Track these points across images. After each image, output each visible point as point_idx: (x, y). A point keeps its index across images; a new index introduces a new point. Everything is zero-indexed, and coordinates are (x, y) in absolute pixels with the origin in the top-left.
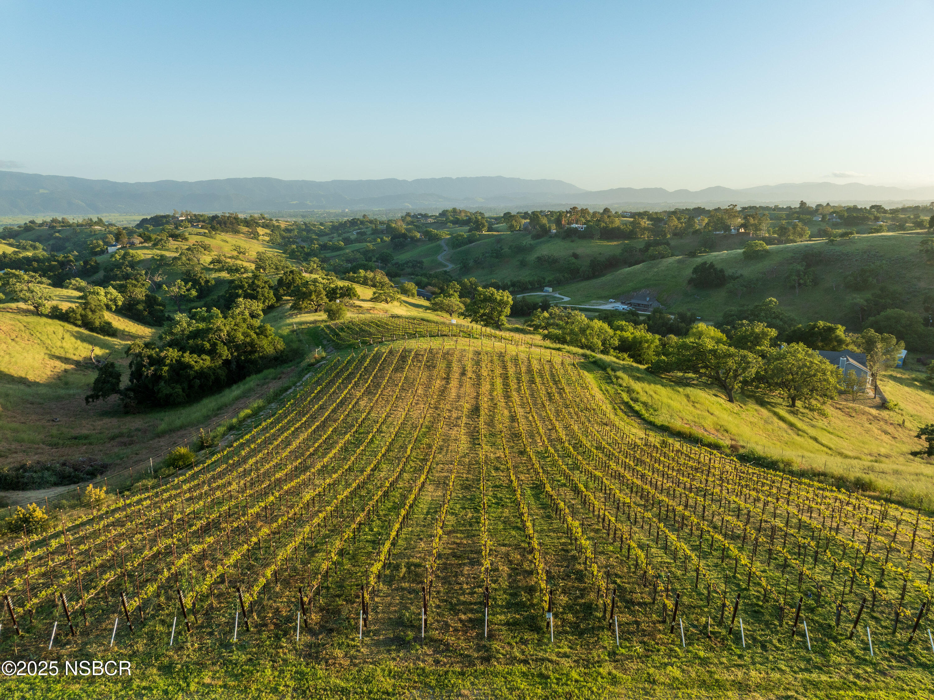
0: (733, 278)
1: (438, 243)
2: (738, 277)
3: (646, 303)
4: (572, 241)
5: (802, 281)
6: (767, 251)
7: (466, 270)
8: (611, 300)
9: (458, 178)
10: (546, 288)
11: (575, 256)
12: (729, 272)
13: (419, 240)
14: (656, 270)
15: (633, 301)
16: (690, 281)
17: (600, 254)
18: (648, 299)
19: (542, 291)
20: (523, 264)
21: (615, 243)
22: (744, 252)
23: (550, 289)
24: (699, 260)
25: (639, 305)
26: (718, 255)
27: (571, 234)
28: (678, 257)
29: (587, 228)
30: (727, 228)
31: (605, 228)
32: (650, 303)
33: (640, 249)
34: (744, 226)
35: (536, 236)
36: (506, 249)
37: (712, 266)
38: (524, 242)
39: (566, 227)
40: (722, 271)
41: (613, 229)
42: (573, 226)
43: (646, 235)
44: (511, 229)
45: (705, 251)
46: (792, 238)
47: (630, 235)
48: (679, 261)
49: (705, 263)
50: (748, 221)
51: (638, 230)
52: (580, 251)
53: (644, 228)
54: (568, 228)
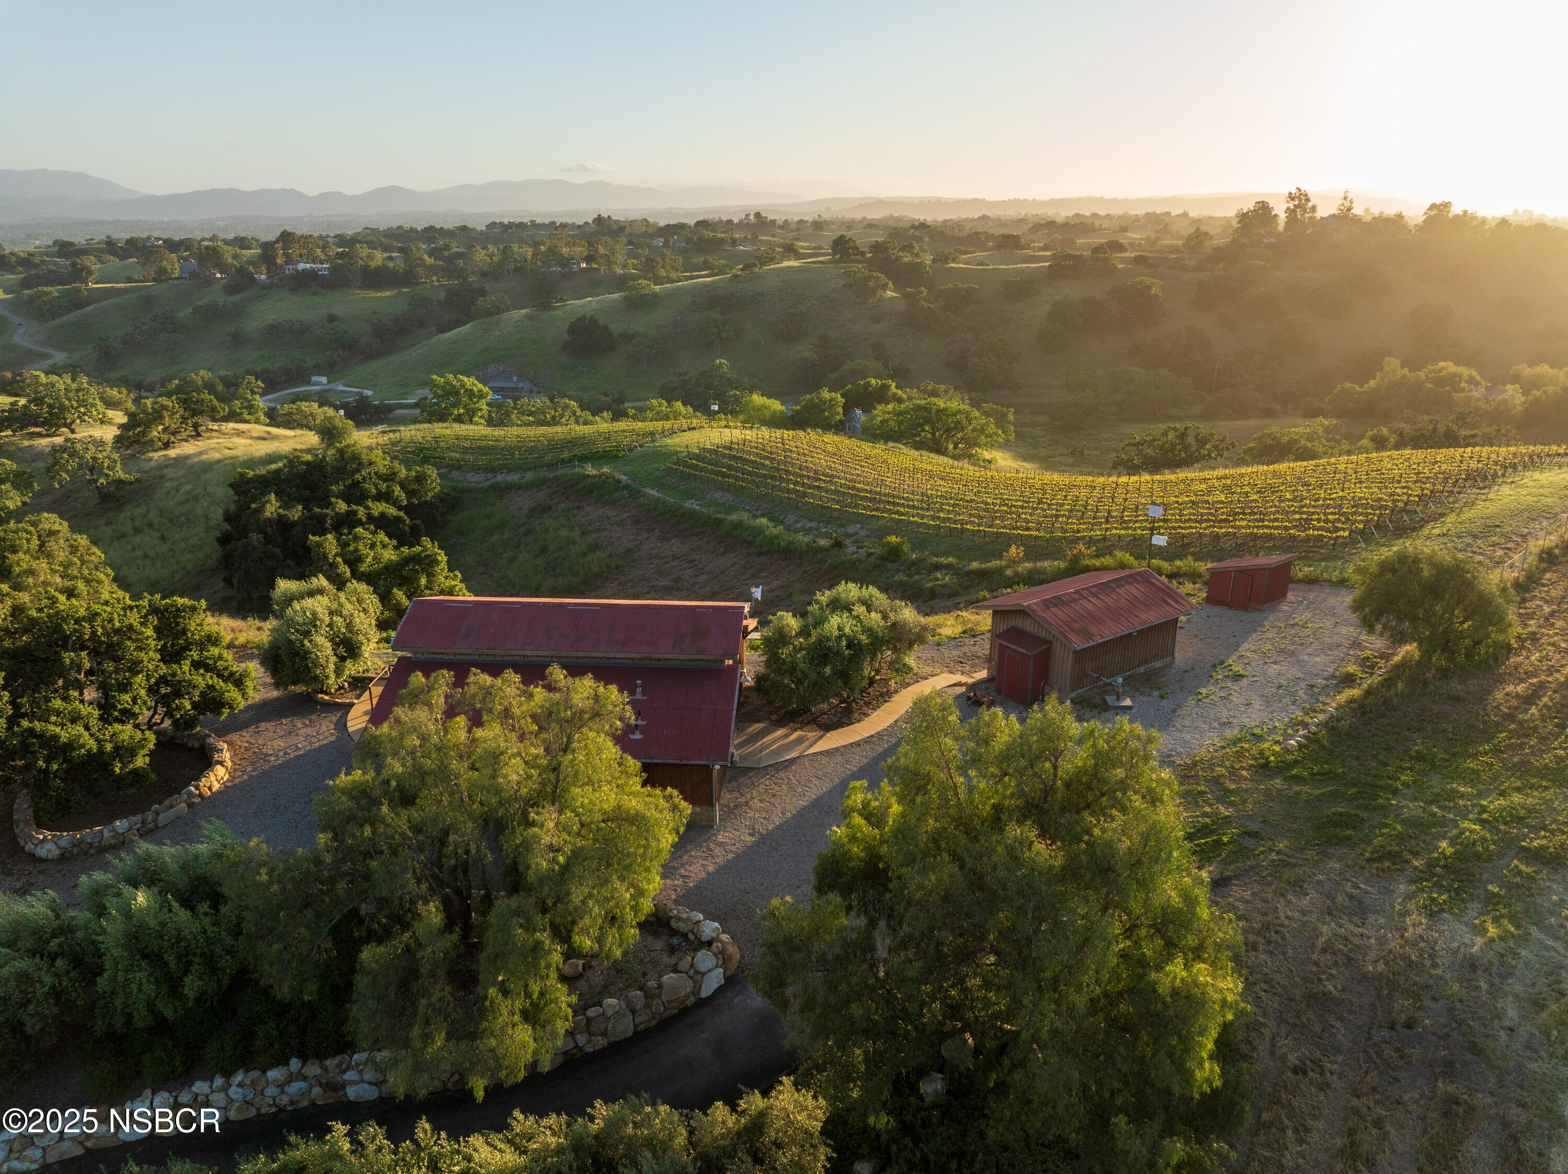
0: (628, 338)
2: (633, 336)
3: (512, 385)
4: (315, 294)
5: (724, 335)
6: (656, 295)
10: (315, 378)
11: (332, 318)
12: (617, 328)
14: (498, 333)
16: (566, 347)
17: (375, 313)
18: (515, 379)
19: (309, 383)
20: (237, 340)
21: (388, 293)
22: (625, 298)
23: (324, 380)
24: (559, 313)
25: (502, 389)
26: (583, 306)
27: (304, 281)
28: (523, 311)
29: (334, 269)
30: (564, 262)
31: (365, 268)
32: (520, 385)
33: (439, 302)
34: (589, 259)
35: (231, 289)
36: (185, 314)
37: (593, 321)
38: (221, 301)
39: (289, 270)
40: (606, 328)
41: (378, 269)
42: (301, 266)
43: (435, 278)
44: (161, 276)
45: (562, 300)
46: (663, 273)
47: (405, 278)
48: (530, 317)
49: (583, 318)
50: (596, 250)
51: (420, 270)
52: (337, 310)
53: (432, 267)
54: (298, 271)
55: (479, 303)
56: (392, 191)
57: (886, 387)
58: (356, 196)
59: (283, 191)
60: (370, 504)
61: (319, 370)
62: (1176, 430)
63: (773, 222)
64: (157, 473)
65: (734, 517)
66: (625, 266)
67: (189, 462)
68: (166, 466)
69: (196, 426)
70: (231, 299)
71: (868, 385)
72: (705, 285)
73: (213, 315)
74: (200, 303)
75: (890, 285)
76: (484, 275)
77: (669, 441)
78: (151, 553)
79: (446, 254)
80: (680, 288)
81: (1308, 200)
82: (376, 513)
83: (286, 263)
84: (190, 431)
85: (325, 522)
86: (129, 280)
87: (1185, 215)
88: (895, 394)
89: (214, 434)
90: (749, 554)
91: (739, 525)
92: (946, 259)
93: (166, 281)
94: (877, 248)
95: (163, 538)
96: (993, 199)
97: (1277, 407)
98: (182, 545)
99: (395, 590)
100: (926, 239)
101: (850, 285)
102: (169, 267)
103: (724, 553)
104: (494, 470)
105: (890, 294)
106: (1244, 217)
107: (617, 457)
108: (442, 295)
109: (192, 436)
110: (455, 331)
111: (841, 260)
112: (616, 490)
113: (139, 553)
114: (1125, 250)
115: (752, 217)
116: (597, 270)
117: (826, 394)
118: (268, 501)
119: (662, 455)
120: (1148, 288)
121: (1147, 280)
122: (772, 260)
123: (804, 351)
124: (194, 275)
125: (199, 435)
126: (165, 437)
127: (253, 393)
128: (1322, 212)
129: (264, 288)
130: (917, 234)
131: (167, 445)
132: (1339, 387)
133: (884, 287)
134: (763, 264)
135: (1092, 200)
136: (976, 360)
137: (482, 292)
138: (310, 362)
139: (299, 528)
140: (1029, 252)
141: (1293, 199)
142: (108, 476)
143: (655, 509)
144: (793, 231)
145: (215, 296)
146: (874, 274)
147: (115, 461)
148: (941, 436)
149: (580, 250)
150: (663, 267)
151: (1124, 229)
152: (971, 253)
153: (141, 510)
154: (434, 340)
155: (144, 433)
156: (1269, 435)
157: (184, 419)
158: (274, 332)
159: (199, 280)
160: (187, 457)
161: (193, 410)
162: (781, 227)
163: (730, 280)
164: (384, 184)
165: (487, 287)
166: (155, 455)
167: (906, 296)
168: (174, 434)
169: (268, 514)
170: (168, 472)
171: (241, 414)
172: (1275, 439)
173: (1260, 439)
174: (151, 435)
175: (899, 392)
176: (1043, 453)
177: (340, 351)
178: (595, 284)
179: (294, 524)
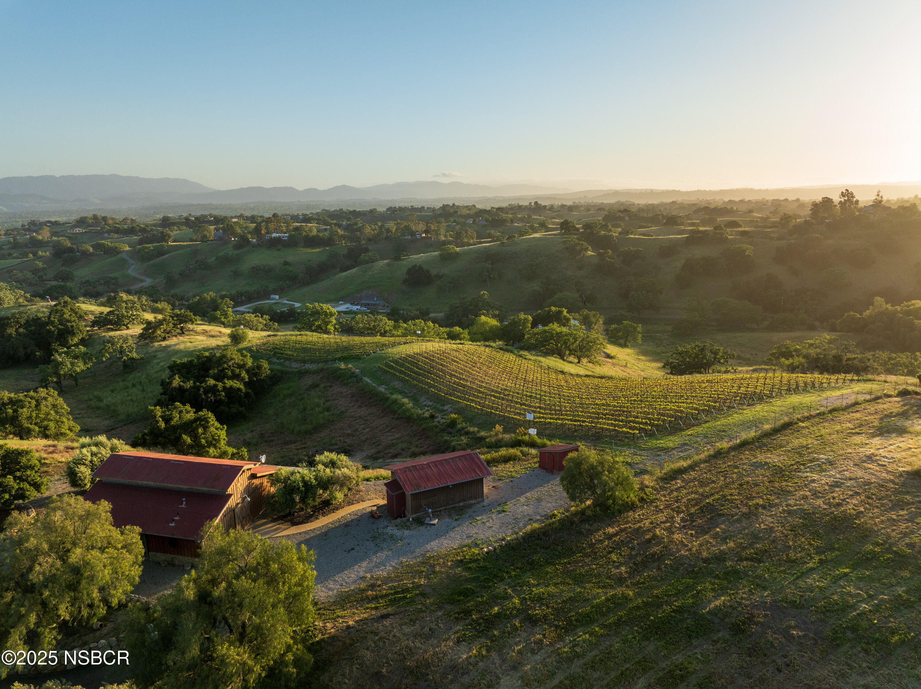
0: (439, 277)
1: (119, 256)
2: (442, 276)
3: (374, 303)
4: (279, 250)
5: (492, 276)
6: (457, 253)
7: (171, 282)
8: (341, 302)
9: (62, 177)
10: (272, 296)
11: (286, 263)
12: (434, 272)
13: (91, 254)
14: (371, 273)
15: (363, 302)
16: (405, 281)
17: (309, 261)
18: (375, 299)
19: (269, 299)
20: (236, 274)
21: (318, 250)
22: (440, 255)
23: (277, 297)
24: (405, 262)
25: (368, 304)
26: (419, 258)
27: (275, 243)
28: (385, 261)
29: (290, 237)
30: (413, 234)
31: (307, 237)
32: (378, 302)
33: (344, 255)
34: (426, 232)
35: (238, 246)
36: (212, 260)
37: (421, 268)
38: (230, 253)
39: (268, 237)
40: (428, 271)
41: (313, 237)
42: (274, 235)
43: (343, 242)
44: (204, 239)
45: (407, 255)
46: (466, 240)
47: (328, 242)
48: (388, 265)
49: (415, 266)
50: (430, 227)
51: (336, 237)
52: (290, 259)
53: (342, 236)
54: (271, 238)
55: (362, 257)
56: (344, 188)
57: (561, 312)
58: (324, 191)
59: (286, 188)
60: (226, 381)
61: (275, 292)
62: (699, 347)
63: (545, 207)
64: (154, 354)
65: (395, 396)
66: (445, 236)
67: (169, 349)
68: (159, 351)
69: (182, 329)
70: (236, 252)
71: (550, 311)
72: (485, 248)
73: (226, 260)
74: (220, 255)
75: (590, 248)
76: (370, 240)
77: (390, 350)
78: (134, 399)
79: (355, 227)
80: (471, 249)
81: (853, 197)
82: (228, 386)
83: (267, 233)
84: (178, 331)
85: (199, 390)
86: (192, 240)
87: (798, 200)
88: (565, 316)
89: (191, 333)
90: (393, 418)
91: (395, 401)
92: (627, 233)
93: (206, 242)
94: (587, 226)
95: (143, 390)
96: (685, 190)
97: (817, 323)
98: (150, 395)
99: (183, 436)
100: (627, 218)
101: (567, 248)
102: (208, 235)
103: (383, 417)
104: (304, 362)
105: (590, 253)
106: (816, 206)
107: (360, 359)
108: (345, 252)
109: (179, 334)
110: (349, 272)
111: (565, 233)
112: (351, 377)
113: (130, 398)
114: (740, 226)
115: (533, 204)
116: (431, 238)
117: (522, 316)
118: (174, 379)
119: (381, 358)
120: (744, 251)
121: (745, 246)
122: (526, 233)
123: (535, 286)
124: (220, 239)
125: (183, 333)
126: (163, 335)
127: (228, 307)
128: (861, 205)
129: (254, 246)
130: (622, 215)
131: (164, 339)
132: (846, 314)
133: (586, 249)
134: (522, 235)
135: (746, 190)
136: (634, 293)
137: (366, 250)
138: (272, 286)
139: (187, 393)
140: (682, 227)
141: (844, 196)
142: (128, 355)
143: (363, 390)
144: (555, 212)
145: (229, 251)
146: (581, 242)
147: (133, 348)
148: (561, 346)
149: (421, 227)
150: (466, 237)
151: (751, 211)
152: (649, 227)
153: (140, 374)
154: (337, 276)
155: (153, 332)
156: (785, 345)
157: (175, 325)
158: (256, 271)
159: (222, 241)
160: (169, 346)
161: (181, 320)
162: (549, 210)
163: (499, 245)
164: (340, 184)
165: (370, 248)
166: (156, 344)
167: (599, 254)
168: (168, 333)
169: (174, 385)
170: (159, 355)
171: (220, 318)
172: (787, 348)
173: (779, 348)
174: (156, 334)
175: (568, 315)
176: (659, 350)
177: (287, 282)
178: (427, 245)
179: (187, 390)
